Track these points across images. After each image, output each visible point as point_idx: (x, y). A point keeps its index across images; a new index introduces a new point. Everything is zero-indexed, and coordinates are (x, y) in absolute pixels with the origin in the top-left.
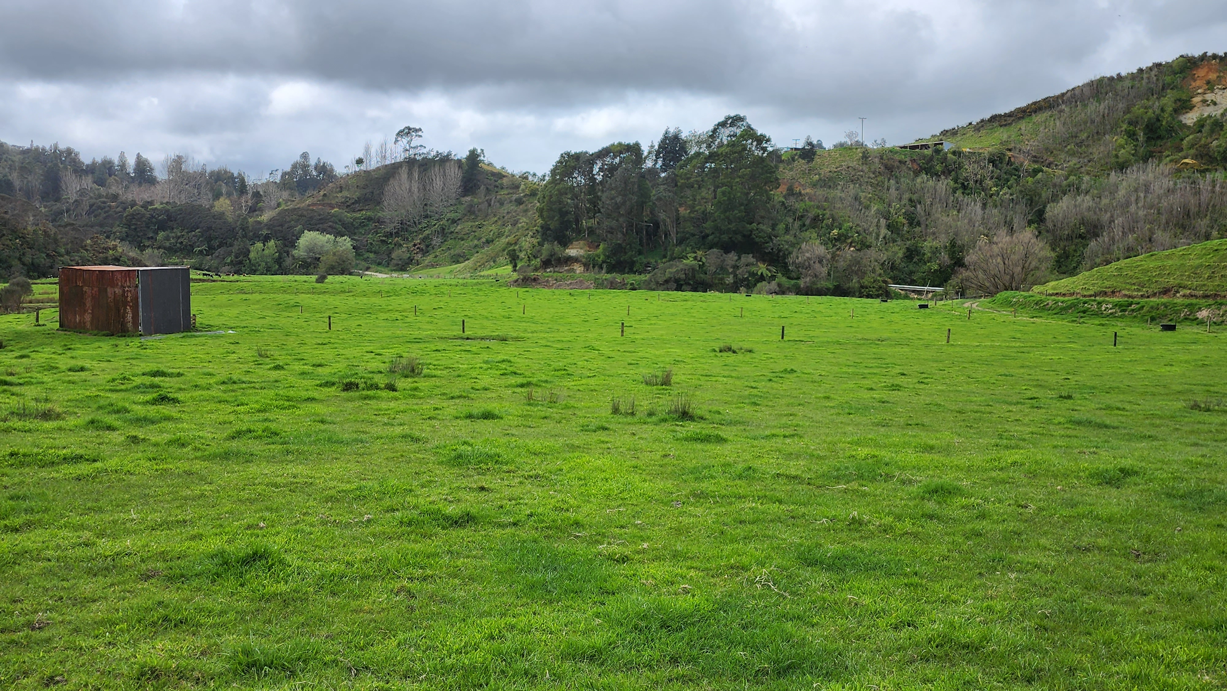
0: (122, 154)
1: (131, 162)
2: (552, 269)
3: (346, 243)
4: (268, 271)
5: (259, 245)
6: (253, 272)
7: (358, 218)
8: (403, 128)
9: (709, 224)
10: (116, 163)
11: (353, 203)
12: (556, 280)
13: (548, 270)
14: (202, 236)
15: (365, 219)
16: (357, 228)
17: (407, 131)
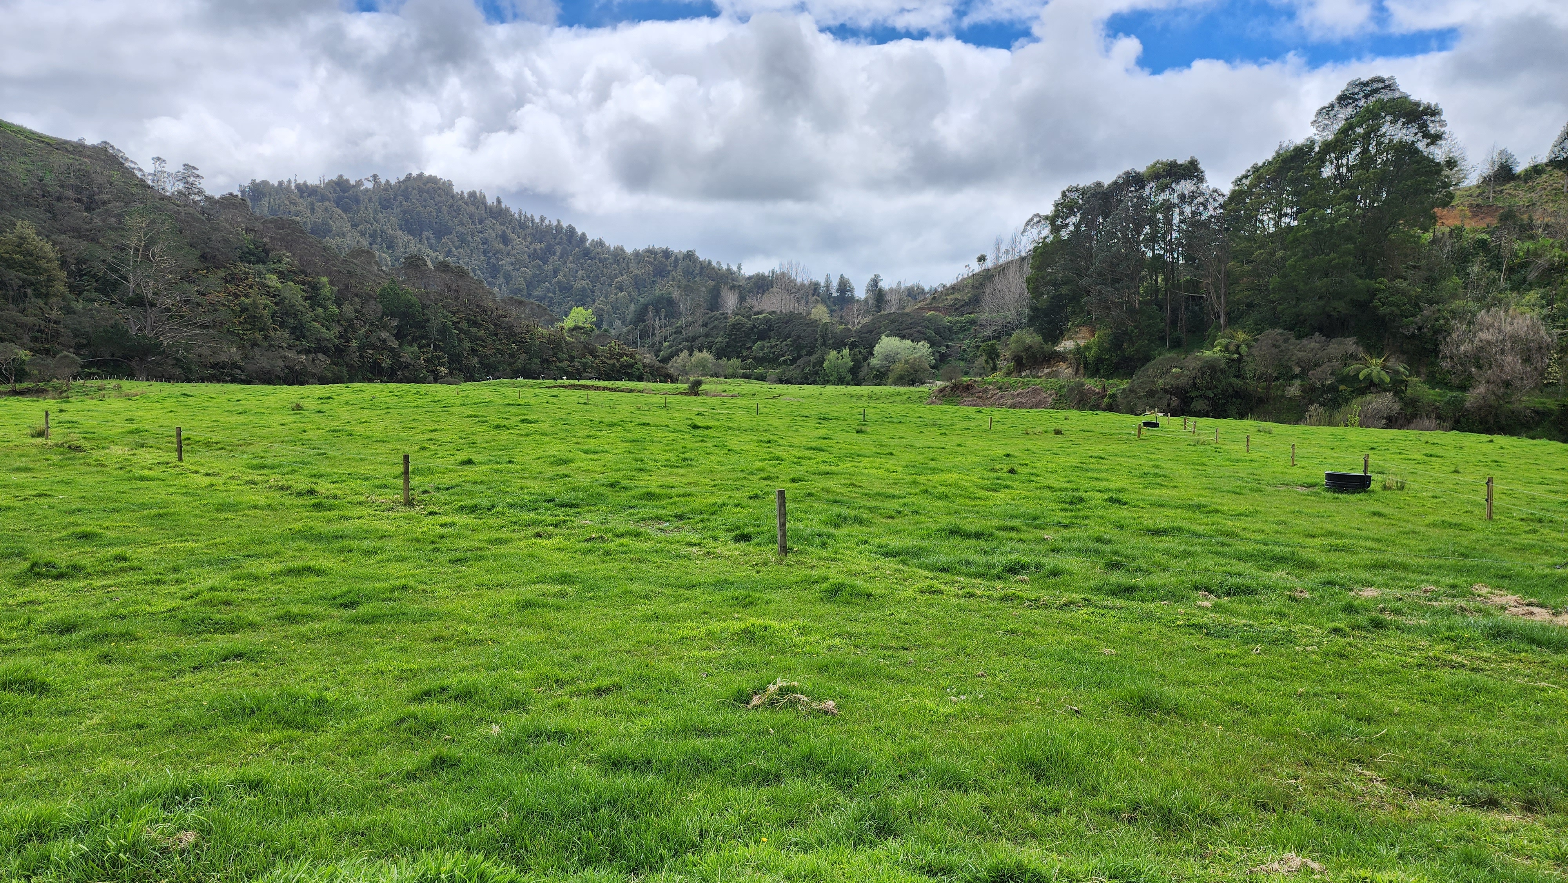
0: (828, 276)
1: (835, 283)
2: (1028, 372)
3: (923, 348)
4: (841, 381)
5: (834, 353)
6: (826, 382)
7: (961, 322)
8: (1030, 217)
9: (1274, 281)
10: (822, 284)
11: (963, 305)
12: (1000, 388)
13: (1024, 374)
14: (791, 346)
15: (967, 322)
16: (956, 333)
17: (1036, 220)
